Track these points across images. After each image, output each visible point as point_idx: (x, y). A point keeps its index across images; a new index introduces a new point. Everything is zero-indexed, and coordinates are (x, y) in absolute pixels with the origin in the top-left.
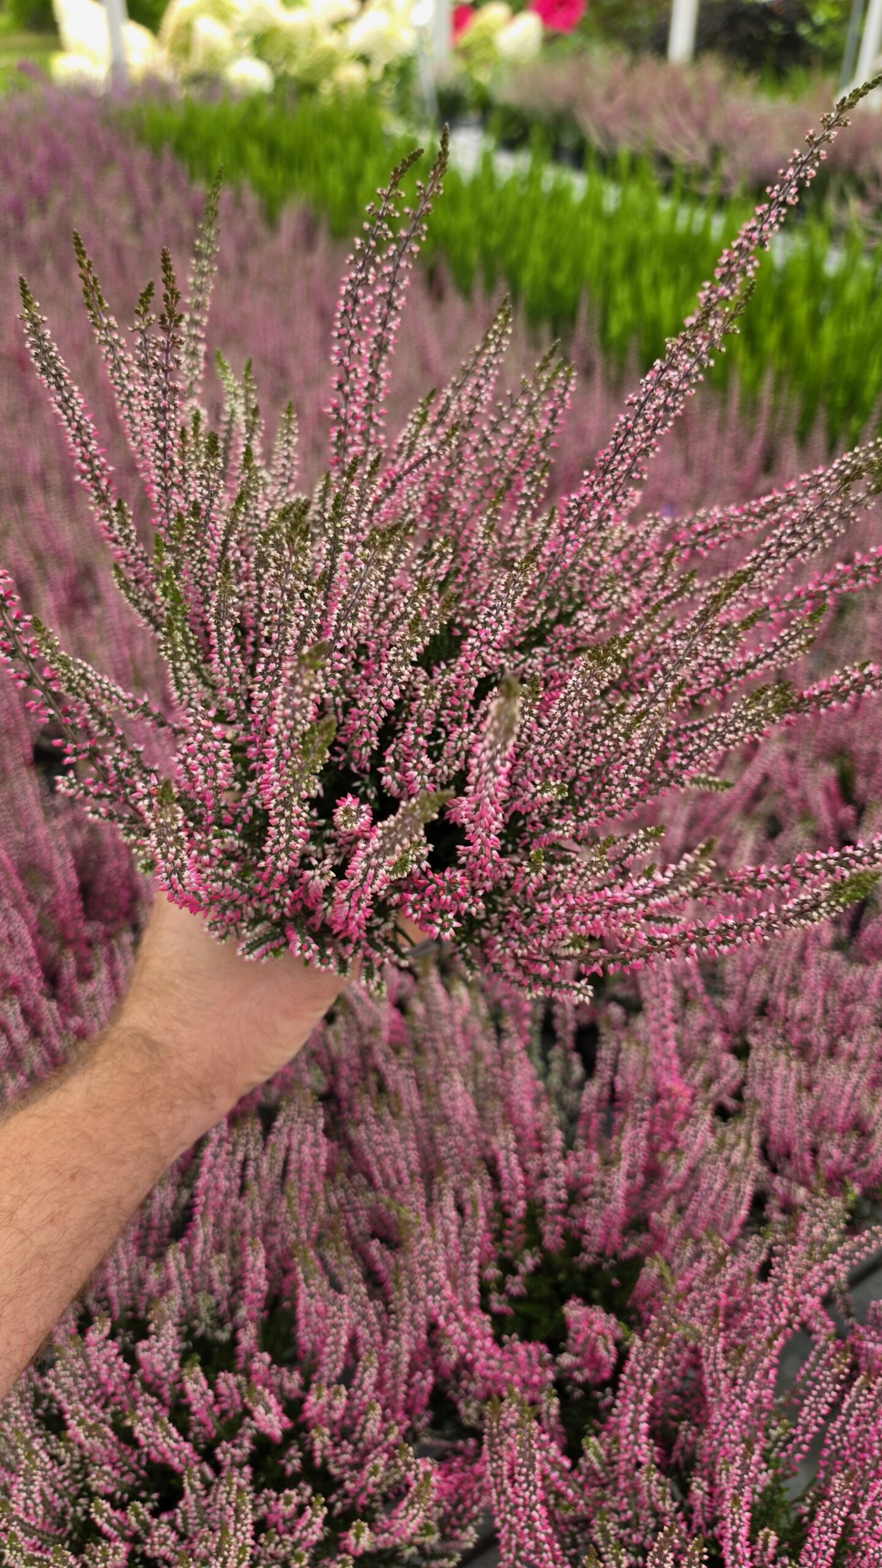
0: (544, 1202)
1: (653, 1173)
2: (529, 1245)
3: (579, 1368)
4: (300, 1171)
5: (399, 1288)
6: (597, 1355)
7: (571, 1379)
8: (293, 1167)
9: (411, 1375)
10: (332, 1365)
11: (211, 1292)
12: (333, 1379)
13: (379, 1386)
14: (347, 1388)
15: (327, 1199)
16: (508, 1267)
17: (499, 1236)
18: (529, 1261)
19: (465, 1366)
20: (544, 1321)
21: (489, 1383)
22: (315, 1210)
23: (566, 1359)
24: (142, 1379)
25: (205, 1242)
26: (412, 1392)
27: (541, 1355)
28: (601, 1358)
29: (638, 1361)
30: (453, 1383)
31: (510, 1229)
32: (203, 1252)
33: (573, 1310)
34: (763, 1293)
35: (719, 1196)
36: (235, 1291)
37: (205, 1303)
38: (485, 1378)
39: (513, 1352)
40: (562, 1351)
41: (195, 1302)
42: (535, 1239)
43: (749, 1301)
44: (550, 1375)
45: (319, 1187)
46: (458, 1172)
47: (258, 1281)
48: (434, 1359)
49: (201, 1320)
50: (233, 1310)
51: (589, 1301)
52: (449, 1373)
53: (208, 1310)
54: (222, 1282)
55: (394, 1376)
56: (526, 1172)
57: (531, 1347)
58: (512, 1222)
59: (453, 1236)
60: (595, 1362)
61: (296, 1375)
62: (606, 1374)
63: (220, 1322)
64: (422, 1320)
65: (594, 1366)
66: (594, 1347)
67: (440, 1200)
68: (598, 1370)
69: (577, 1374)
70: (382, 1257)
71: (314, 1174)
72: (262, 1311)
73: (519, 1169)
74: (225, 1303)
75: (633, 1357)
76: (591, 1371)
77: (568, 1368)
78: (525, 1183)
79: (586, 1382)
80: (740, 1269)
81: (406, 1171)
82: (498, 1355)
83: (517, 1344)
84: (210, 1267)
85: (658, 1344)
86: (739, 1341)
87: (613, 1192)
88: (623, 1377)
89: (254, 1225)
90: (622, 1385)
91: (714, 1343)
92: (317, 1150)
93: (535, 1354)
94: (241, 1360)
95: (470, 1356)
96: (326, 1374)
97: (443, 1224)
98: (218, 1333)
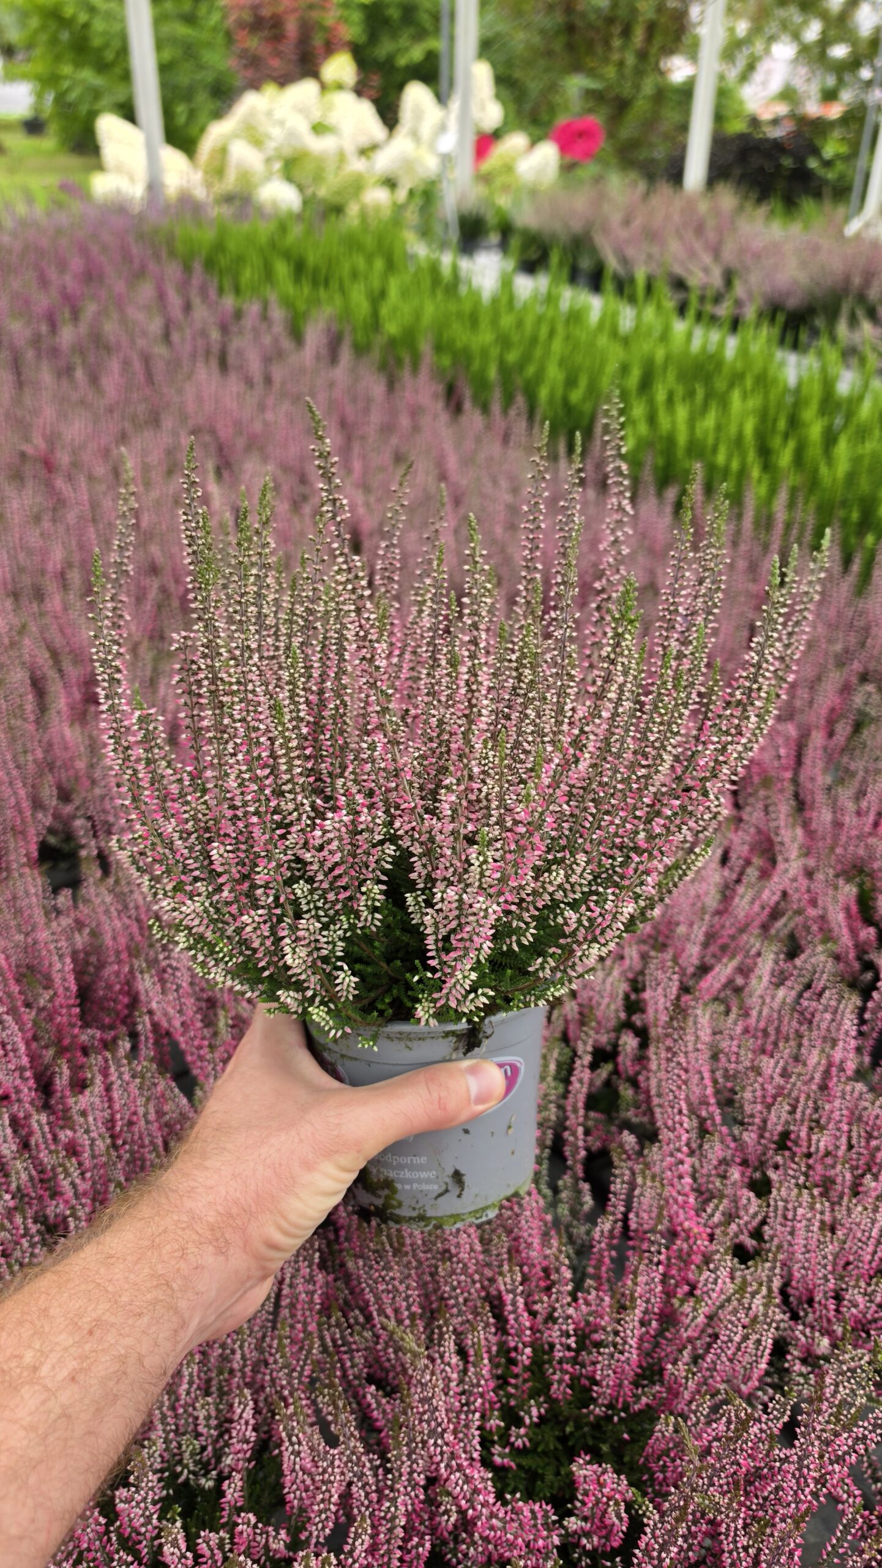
0: (552, 1346)
1: (668, 1318)
2: (534, 1394)
3: (587, 1534)
4: (292, 1306)
5: (398, 1446)
6: (608, 1522)
7: (578, 1545)
8: (285, 1302)
9: (406, 1540)
10: (319, 1529)
11: (198, 1435)
12: (321, 1540)
13: (372, 1550)
14: (337, 1556)
15: (322, 1338)
16: (512, 1418)
17: (502, 1381)
18: (534, 1412)
19: (466, 1524)
20: (550, 1477)
21: (491, 1547)
22: (309, 1352)
23: (573, 1523)
24: (118, 1531)
25: (191, 1383)
26: (407, 1558)
27: (546, 1516)
28: (613, 1525)
29: (654, 1536)
30: (452, 1545)
31: (516, 1376)
32: (188, 1393)
33: (583, 1469)
34: (786, 1460)
35: (738, 1349)
36: (221, 1435)
37: (189, 1446)
38: (486, 1540)
39: (517, 1512)
40: (570, 1513)
41: (180, 1446)
42: (542, 1388)
43: (772, 1468)
44: (556, 1541)
45: (312, 1327)
46: (460, 1313)
47: (244, 1430)
48: (431, 1519)
49: (186, 1466)
50: (218, 1456)
51: (598, 1458)
52: (446, 1534)
53: (192, 1454)
54: (208, 1426)
55: (388, 1542)
56: (533, 1314)
57: (536, 1507)
58: (517, 1370)
59: (453, 1384)
60: (607, 1531)
61: (283, 1534)
62: (616, 1543)
63: (205, 1468)
64: (421, 1479)
65: (604, 1532)
66: (605, 1512)
67: (440, 1345)
68: (607, 1537)
69: (584, 1541)
70: (379, 1404)
71: (308, 1313)
72: (249, 1461)
73: (526, 1315)
74: (210, 1448)
75: (648, 1530)
76: (600, 1538)
77: (575, 1532)
78: (531, 1329)
79: (595, 1549)
80: (761, 1431)
81: (406, 1313)
82: (501, 1515)
83: (521, 1503)
84: (195, 1409)
85: (677, 1520)
86: (761, 1513)
87: (625, 1342)
88: (637, 1551)
89: (245, 1366)
90: (635, 1561)
91: (734, 1520)
92: (311, 1287)
93: (539, 1515)
94: (225, 1513)
95: (470, 1512)
96: (315, 1533)
97: (443, 1371)
98: (203, 1481)
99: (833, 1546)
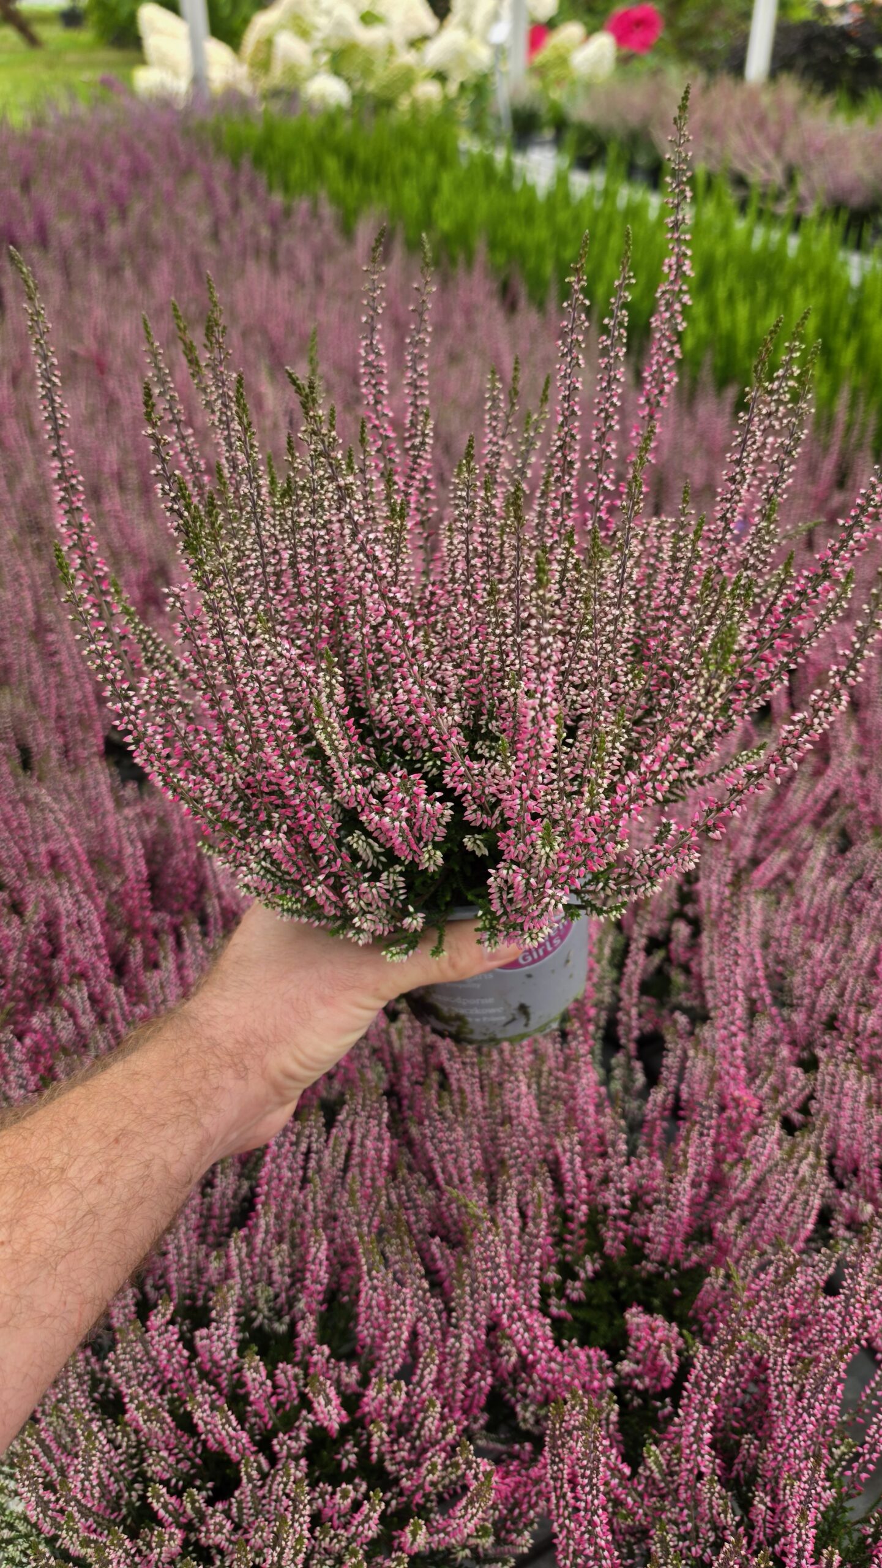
0: (606, 1207)
1: (718, 1182)
2: (589, 1251)
3: (639, 1376)
4: (362, 1165)
5: (462, 1285)
6: (659, 1363)
7: (631, 1387)
8: (356, 1161)
9: (470, 1374)
10: (392, 1359)
11: (271, 1284)
12: (391, 1376)
13: (438, 1383)
14: (407, 1385)
15: (388, 1196)
16: (568, 1271)
17: (559, 1240)
18: (589, 1267)
19: (525, 1365)
20: (603, 1328)
21: (549, 1387)
22: (378, 1204)
23: (626, 1366)
24: (199, 1367)
25: (267, 1232)
26: (470, 1393)
27: (600, 1361)
28: (664, 1366)
29: (703, 1369)
30: (511, 1386)
31: (572, 1233)
32: (264, 1241)
33: (635, 1317)
34: (833, 1306)
35: (786, 1208)
36: (293, 1284)
37: (263, 1293)
38: (545, 1381)
39: (575, 1356)
40: (622, 1358)
41: (254, 1293)
42: (596, 1244)
43: (816, 1314)
44: (610, 1382)
45: (380, 1182)
46: (520, 1173)
47: (320, 1274)
48: (492, 1360)
49: (260, 1311)
50: (292, 1302)
51: (649, 1310)
52: (506, 1376)
53: (267, 1301)
54: (282, 1273)
55: (453, 1375)
56: (589, 1176)
57: (592, 1352)
58: (573, 1226)
59: (514, 1237)
60: (656, 1371)
61: (355, 1370)
62: (667, 1383)
63: (278, 1314)
64: (483, 1319)
65: (655, 1374)
66: (656, 1355)
67: (503, 1200)
68: (658, 1379)
69: (637, 1382)
70: (443, 1255)
71: (376, 1169)
72: (321, 1304)
73: (583, 1173)
74: (283, 1295)
75: (698, 1365)
76: (651, 1379)
77: (628, 1375)
78: (587, 1187)
79: (646, 1390)
80: (808, 1283)
81: (469, 1170)
82: (559, 1359)
83: (577, 1349)
84: (270, 1258)
85: (725, 1352)
86: (805, 1354)
87: (678, 1200)
88: (687, 1385)
89: (316, 1218)
90: (685, 1394)
91: (781, 1355)
92: (380, 1145)
93: (594, 1360)
94: (299, 1352)
95: (531, 1357)
96: (385, 1369)
97: (505, 1224)
98: (276, 1325)
99: (872, 1389)
